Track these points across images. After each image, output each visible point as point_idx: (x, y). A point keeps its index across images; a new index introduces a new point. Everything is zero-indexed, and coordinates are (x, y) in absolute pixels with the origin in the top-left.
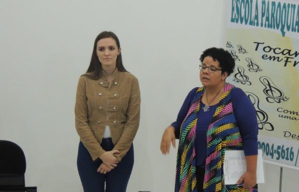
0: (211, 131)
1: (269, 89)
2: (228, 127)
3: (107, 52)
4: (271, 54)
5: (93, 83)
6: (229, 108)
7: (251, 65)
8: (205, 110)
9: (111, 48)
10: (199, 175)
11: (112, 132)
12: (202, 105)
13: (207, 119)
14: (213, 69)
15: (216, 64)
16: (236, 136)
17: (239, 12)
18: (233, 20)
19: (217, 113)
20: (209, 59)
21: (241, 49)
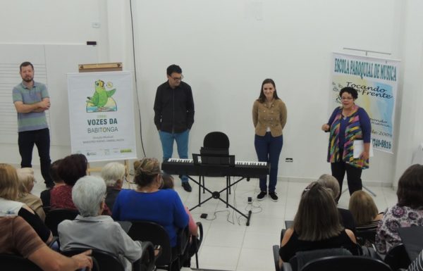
0: (348, 130)
2: (356, 128)
3: (268, 91)
6: (357, 118)
8: (345, 119)
9: (271, 89)
10: (341, 152)
12: (343, 116)
13: (345, 124)
14: (349, 98)
15: (350, 95)
16: (360, 132)
19: (351, 120)
20: (346, 94)
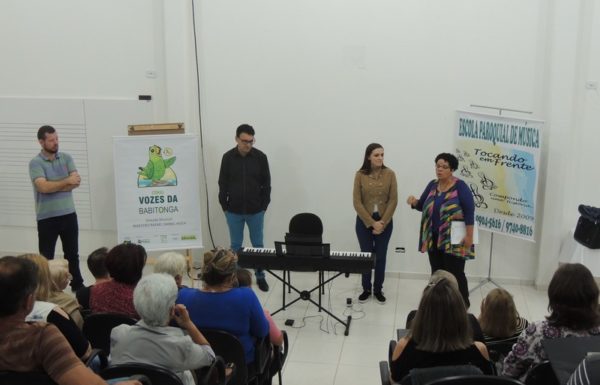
0: (443, 209)
1: (484, 180)
2: (454, 206)
4: (487, 157)
5: (365, 177)
6: (455, 194)
7: (472, 164)
8: (439, 195)
10: (435, 239)
11: (379, 209)
12: (437, 192)
13: (440, 201)
14: (444, 167)
15: (447, 164)
16: (460, 212)
17: (464, 129)
18: (460, 134)
19: (447, 197)
20: (441, 161)
21: (465, 154)
